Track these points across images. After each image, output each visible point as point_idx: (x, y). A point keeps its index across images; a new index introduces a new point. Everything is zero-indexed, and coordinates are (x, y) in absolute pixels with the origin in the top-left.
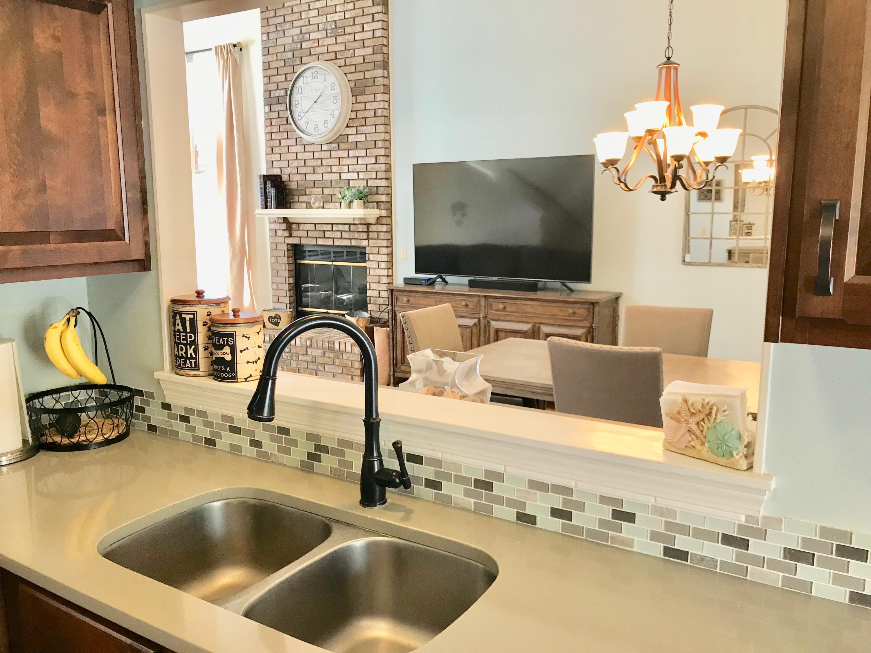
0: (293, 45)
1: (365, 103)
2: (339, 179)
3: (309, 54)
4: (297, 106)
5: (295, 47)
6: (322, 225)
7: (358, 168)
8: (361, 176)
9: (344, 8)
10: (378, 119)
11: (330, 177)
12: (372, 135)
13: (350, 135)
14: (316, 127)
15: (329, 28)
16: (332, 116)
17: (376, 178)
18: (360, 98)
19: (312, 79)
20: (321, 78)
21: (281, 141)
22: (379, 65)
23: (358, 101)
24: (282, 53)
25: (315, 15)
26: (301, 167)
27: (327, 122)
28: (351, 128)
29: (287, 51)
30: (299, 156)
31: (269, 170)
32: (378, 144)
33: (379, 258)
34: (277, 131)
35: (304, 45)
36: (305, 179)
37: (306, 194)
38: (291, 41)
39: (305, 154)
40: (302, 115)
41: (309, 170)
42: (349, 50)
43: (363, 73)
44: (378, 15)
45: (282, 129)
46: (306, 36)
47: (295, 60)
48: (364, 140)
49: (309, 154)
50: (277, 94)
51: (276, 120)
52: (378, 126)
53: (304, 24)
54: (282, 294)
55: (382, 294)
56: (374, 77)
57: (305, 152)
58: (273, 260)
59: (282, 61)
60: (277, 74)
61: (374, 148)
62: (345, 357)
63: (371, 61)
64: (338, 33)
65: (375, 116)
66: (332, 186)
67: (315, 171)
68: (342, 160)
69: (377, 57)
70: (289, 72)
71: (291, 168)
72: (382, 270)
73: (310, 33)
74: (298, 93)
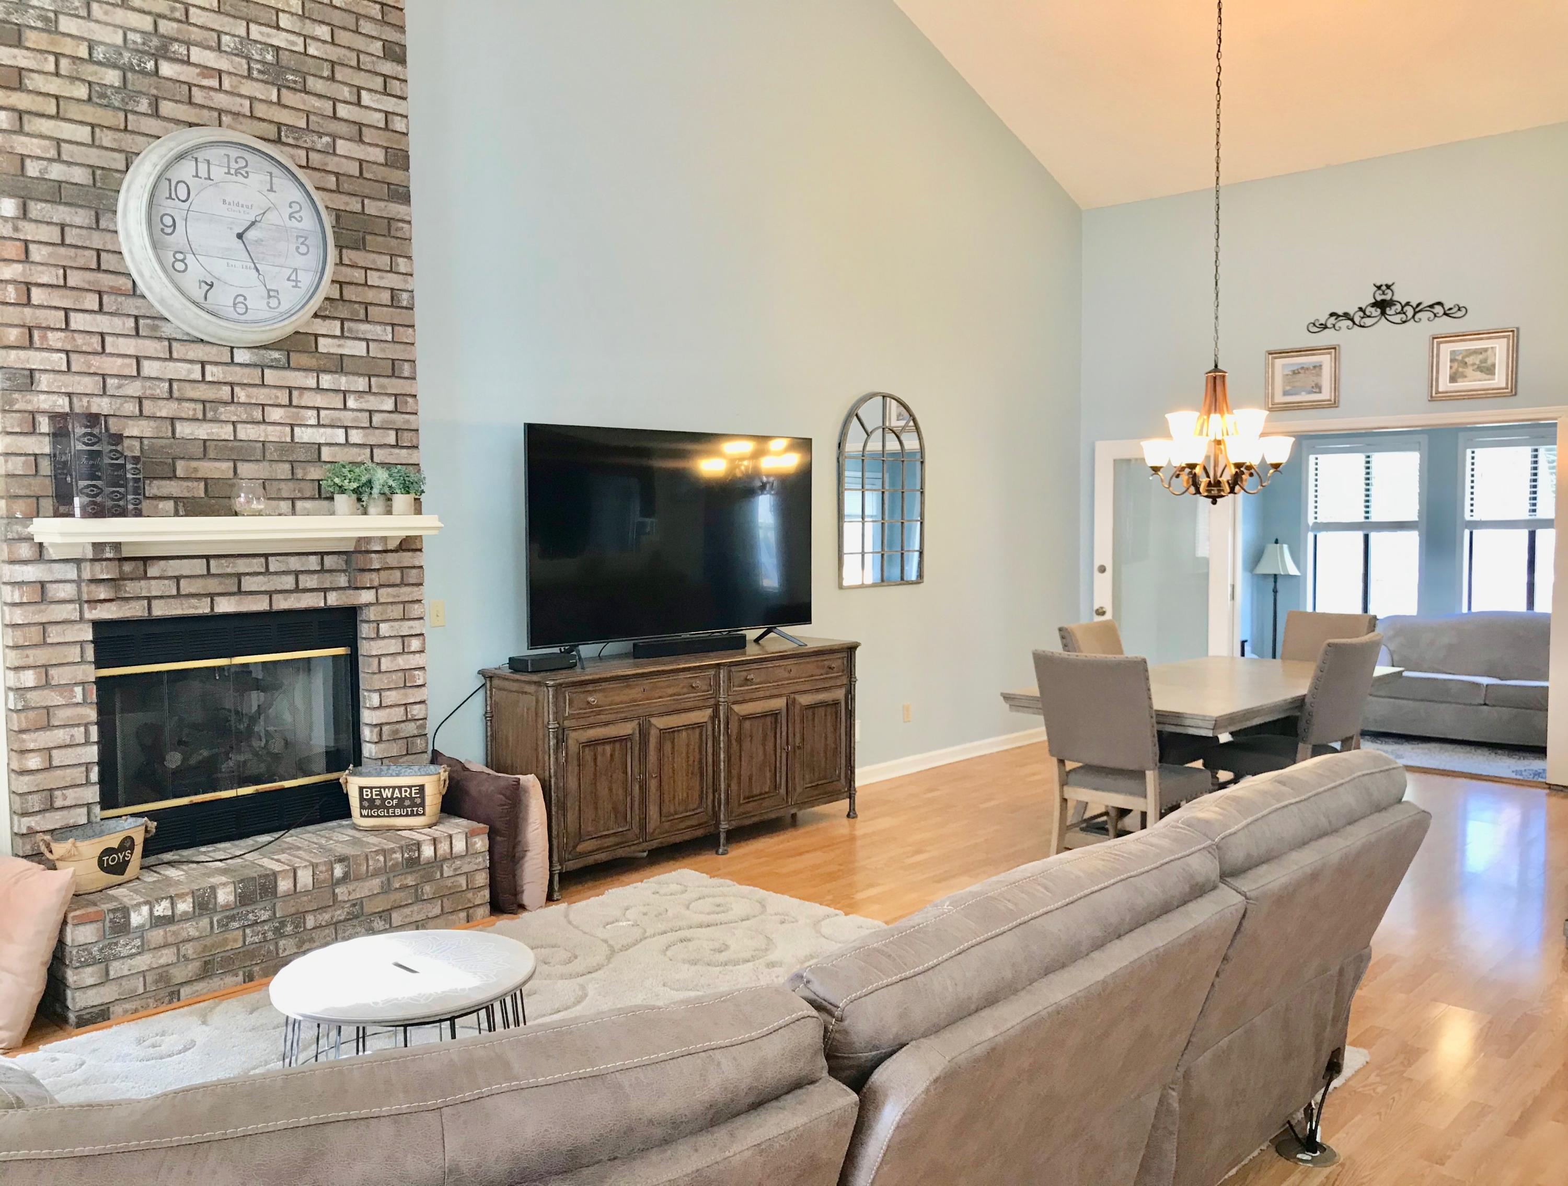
0: (126, 55)
1: (366, 269)
2: (289, 440)
3: (186, 99)
4: (168, 230)
5: (135, 61)
6: (232, 560)
7: (347, 418)
8: (356, 437)
9: (302, 28)
10: (400, 314)
11: (263, 434)
12: (383, 345)
13: (323, 336)
14: (240, 300)
15: (257, 57)
16: (294, 284)
17: (397, 446)
18: (350, 255)
19: (229, 173)
20: (258, 179)
21: (72, 315)
22: (402, 195)
23: (346, 261)
24: (78, 62)
25: (208, 6)
26: (154, 398)
27: (275, 294)
28: (328, 322)
29: (99, 63)
30: (149, 368)
31: (16, 395)
32: (402, 370)
33: (405, 628)
34: (55, 282)
35: (167, 69)
36: (170, 434)
37: (174, 477)
38: (119, 40)
39: (171, 364)
40: (190, 259)
41: (188, 409)
42: (321, 135)
43: (359, 199)
44: (398, 82)
45: (74, 279)
46: (175, 46)
47: (131, 98)
48: (364, 353)
49: (188, 366)
50: (56, 172)
51: (50, 249)
52: (401, 329)
53: (167, 13)
54: (68, 779)
55: (415, 712)
56: (389, 216)
57: (171, 358)
58: (29, 678)
59: (77, 83)
60: (57, 117)
61: (388, 377)
62: (447, 872)
63: (380, 178)
64: (287, 80)
65: (392, 306)
66: (268, 457)
67: (210, 415)
68: (301, 395)
69: (395, 176)
70: (106, 125)
71: (114, 399)
72: (412, 656)
73: (188, 44)
74: (173, 196)
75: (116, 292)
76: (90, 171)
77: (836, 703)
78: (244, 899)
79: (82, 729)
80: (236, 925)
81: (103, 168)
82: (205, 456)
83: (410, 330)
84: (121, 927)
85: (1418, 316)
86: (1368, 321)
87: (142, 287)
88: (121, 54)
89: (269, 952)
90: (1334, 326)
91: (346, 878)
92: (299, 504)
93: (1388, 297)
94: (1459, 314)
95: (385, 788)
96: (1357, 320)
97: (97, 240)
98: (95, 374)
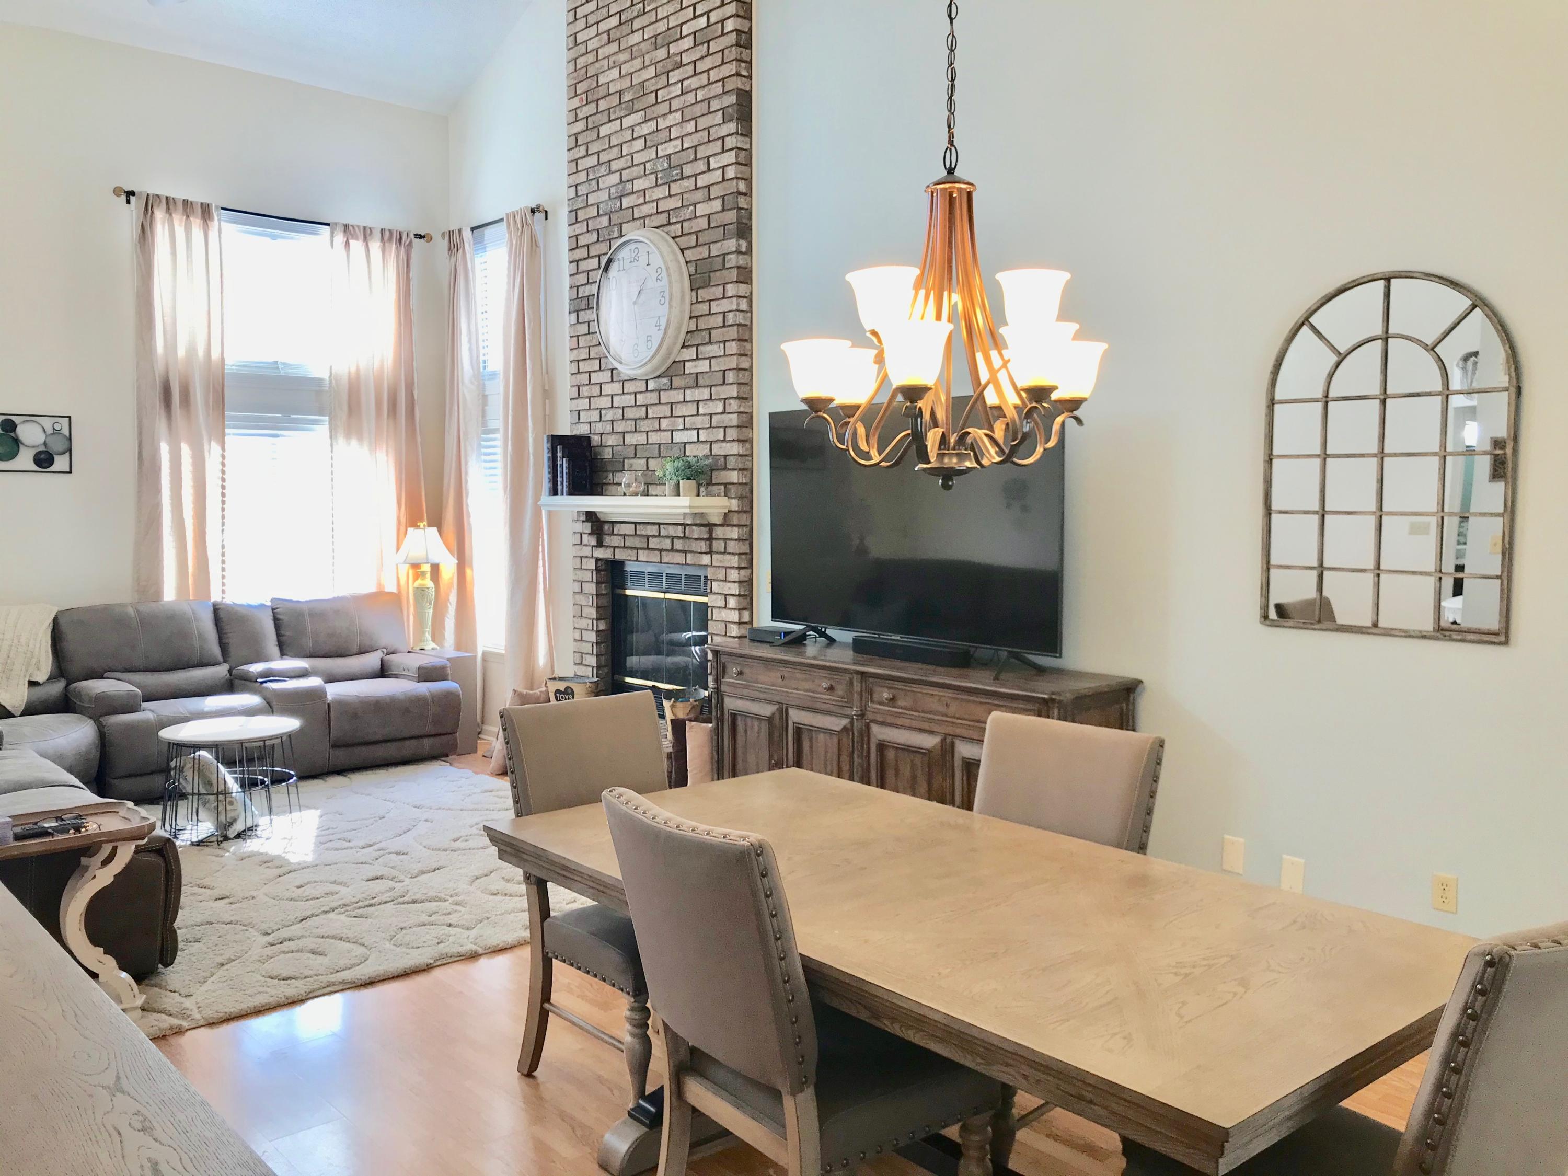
0: (610, 203)
1: (710, 301)
2: (670, 441)
3: (631, 218)
4: (606, 313)
5: (613, 206)
6: (645, 526)
7: (698, 421)
8: (703, 436)
9: (681, 133)
10: (728, 332)
11: (658, 438)
12: (719, 359)
13: (689, 361)
14: (635, 347)
15: (660, 169)
16: (658, 328)
17: (724, 440)
18: (703, 294)
19: (631, 262)
20: (642, 260)
21: (591, 375)
23: (700, 299)
24: (593, 221)
25: (640, 149)
26: (617, 420)
27: (651, 338)
28: (689, 349)
29: (601, 216)
30: (615, 401)
31: (574, 427)
32: (728, 376)
33: (727, 589)
34: (585, 357)
35: (624, 204)
36: (622, 442)
37: (623, 470)
38: (607, 197)
39: (623, 396)
41: (629, 425)
42: (688, 208)
43: (708, 247)
44: (730, 139)
45: (592, 353)
46: (628, 186)
47: (612, 231)
48: (708, 368)
49: (629, 396)
50: (588, 291)
51: (584, 337)
52: (728, 343)
53: (625, 166)
56: (724, 252)
59: (593, 233)
60: (588, 257)
61: (721, 384)
63: (719, 224)
64: (673, 177)
65: (724, 326)
66: (661, 454)
67: (637, 427)
68: (677, 407)
69: (728, 217)
74: (611, 288)
82: (635, 455)
88: (608, 205)
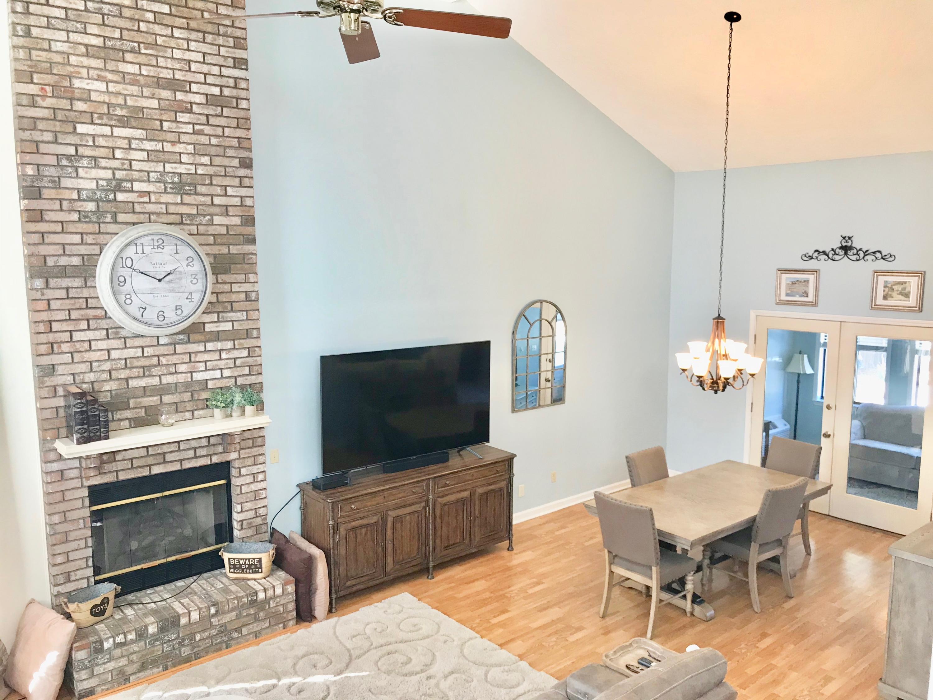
0: (98, 193)
1: (231, 283)
2: (190, 380)
3: (131, 210)
4: (122, 284)
5: (103, 196)
7: (222, 364)
8: (226, 373)
9: (194, 160)
10: (251, 304)
11: (175, 379)
12: (241, 322)
13: (208, 323)
14: (161, 314)
15: (170, 181)
16: (190, 300)
17: (250, 375)
18: (221, 278)
19: (154, 248)
20: (169, 249)
21: (74, 333)
22: (252, 241)
23: (220, 281)
24: (72, 202)
25: (142, 159)
26: (117, 369)
27: (180, 307)
28: (210, 315)
29: (84, 200)
30: (114, 355)
31: (46, 379)
32: (252, 334)
33: (255, 469)
34: (64, 318)
35: (121, 197)
36: (126, 386)
37: (128, 408)
38: (94, 186)
39: (126, 350)
40: (134, 297)
41: (135, 372)
42: (204, 216)
43: (227, 246)
44: (248, 179)
45: (74, 315)
46: (125, 184)
47: (101, 215)
48: (231, 328)
49: (134, 350)
50: (63, 261)
51: (61, 301)
52: (251, 312)
53: (120, 167)
54: (77, 566)
55: (260, 512)
56: (244, 253)
57: (126, 347)
58: (56, 519)
59: (73, 213)
60: (63, 232)
61: (245, 339)
62: (272, 604)
63: (238, 233)
64: (186, 190)
65: (246, 301)
66: (178, 390)
67: (147, 373)
68: (196, 356)
69: (247, 230)
70: (89, 232)
71: (96, 373)
72: (259, 483)
73: (132, 181)
74: (124, 266)
75: (97, 318)
76: (81, 257)
77: (501, 489)
78: (162, 630)
79: (84, 541)
80: (158, 643)
81: (88, 255)
82: (145, 395)
83: (257, 312)
84: (99, 650)
85: (866, 258)
86: (837, 257)
87: (109, 314)
88: (95, 193)
89: (176, 654)
90: (817, 258)
91: (217, 612)
92: (196, 413)
93: (849, 244)
94: (891, 259)
95: (241, 559)
96: (830, 256)
97: (86, 293)
98: (87, 361)
